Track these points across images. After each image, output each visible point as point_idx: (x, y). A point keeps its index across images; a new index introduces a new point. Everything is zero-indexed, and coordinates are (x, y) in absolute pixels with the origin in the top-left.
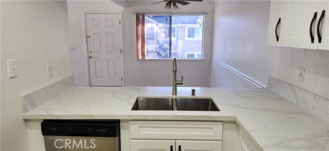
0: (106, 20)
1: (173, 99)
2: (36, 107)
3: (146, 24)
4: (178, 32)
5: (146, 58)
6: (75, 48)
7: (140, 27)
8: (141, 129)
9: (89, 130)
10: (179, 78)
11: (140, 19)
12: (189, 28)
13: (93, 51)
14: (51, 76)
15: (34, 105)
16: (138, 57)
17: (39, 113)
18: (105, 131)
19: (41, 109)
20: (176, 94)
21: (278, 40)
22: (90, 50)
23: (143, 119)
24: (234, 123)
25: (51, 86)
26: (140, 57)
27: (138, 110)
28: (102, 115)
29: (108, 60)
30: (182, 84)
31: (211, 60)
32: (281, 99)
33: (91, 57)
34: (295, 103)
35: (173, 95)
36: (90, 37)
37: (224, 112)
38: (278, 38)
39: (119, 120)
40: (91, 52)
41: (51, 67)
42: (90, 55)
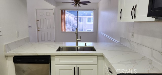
0: (47, 12)
1: (76, 47)
2: (11, 50)
3: (66, 15)
4: (83, 20)
5: (66, 31)
6: (31, 26)
7: (63, 16)
8: (60, 60)
9: (36, 61)
10: (79, 38)
11: (63, 12)
12: (88, 18)
13: (40, 28)
14: (18, 36)
15: (10, 50)
16: (62, 31)
17: (12, 53)
18: (43, 61)
19: (13, 51)
20: (78, 45)
21: (121, 19)
22: (38, 27)
23: (61, 55)
24: (102, 56)
25: (18, 41)
26: (63, 31)
27: (60, 51)
28: (42, 54)
29: (48, 32)
30: (80, 40)
31: (97, 32)
32: (125, 47)
33: (39, 31)
34: (130, 48)
35: (76, 45)
36: (38, 21)
37: (98, 52)
38: (121, 18)
39: (50, 56)
40: (39, 28)
41: (18, 32)
42: (39, 29)
